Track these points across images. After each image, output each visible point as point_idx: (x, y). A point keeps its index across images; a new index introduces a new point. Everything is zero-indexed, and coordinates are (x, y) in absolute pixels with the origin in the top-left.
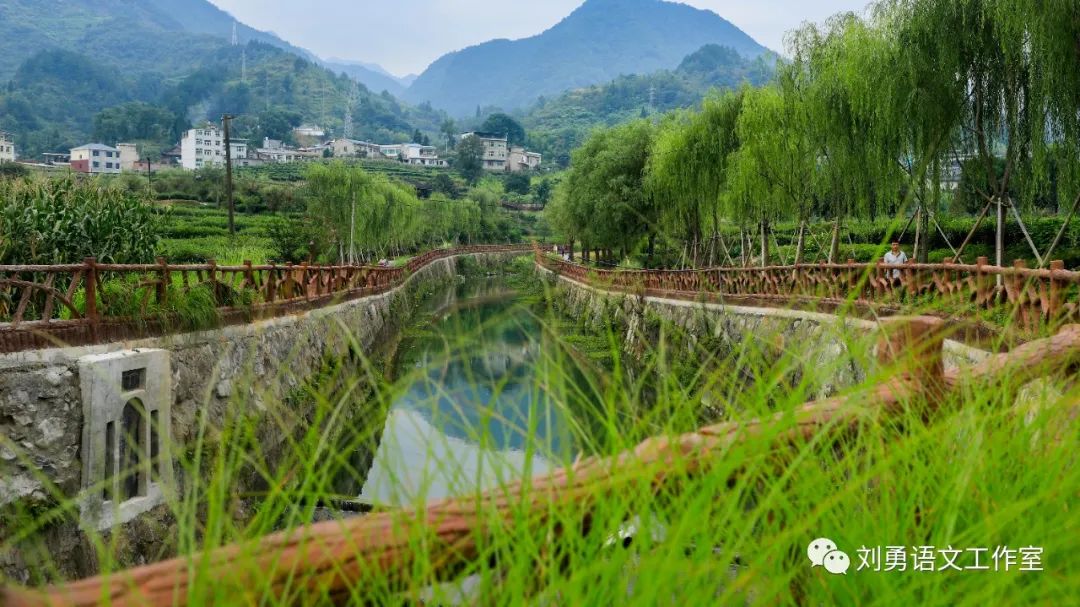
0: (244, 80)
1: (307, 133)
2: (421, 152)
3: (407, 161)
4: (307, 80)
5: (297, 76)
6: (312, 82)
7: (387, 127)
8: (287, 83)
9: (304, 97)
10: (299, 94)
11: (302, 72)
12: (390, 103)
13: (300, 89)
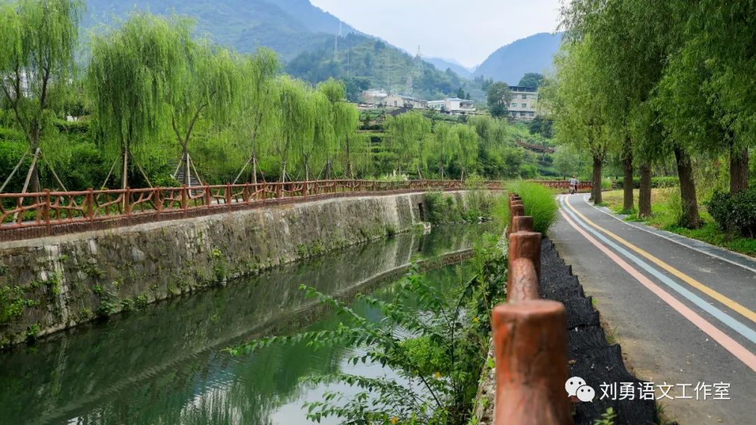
0: (336, 60)
1: (374, 95)
2: (461, 105)
3: (448, 113)
4: (383, 58)
5: (376, 55)
6: (388, 59)
7: (444, 92)
8: (367, 60)
9: (379, 70)
10: (375, 68)
11: (381, 52)
12: (452, 77)
13: (378, 64)
